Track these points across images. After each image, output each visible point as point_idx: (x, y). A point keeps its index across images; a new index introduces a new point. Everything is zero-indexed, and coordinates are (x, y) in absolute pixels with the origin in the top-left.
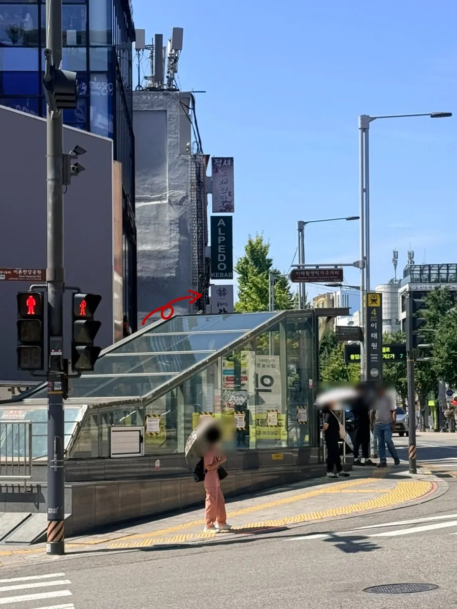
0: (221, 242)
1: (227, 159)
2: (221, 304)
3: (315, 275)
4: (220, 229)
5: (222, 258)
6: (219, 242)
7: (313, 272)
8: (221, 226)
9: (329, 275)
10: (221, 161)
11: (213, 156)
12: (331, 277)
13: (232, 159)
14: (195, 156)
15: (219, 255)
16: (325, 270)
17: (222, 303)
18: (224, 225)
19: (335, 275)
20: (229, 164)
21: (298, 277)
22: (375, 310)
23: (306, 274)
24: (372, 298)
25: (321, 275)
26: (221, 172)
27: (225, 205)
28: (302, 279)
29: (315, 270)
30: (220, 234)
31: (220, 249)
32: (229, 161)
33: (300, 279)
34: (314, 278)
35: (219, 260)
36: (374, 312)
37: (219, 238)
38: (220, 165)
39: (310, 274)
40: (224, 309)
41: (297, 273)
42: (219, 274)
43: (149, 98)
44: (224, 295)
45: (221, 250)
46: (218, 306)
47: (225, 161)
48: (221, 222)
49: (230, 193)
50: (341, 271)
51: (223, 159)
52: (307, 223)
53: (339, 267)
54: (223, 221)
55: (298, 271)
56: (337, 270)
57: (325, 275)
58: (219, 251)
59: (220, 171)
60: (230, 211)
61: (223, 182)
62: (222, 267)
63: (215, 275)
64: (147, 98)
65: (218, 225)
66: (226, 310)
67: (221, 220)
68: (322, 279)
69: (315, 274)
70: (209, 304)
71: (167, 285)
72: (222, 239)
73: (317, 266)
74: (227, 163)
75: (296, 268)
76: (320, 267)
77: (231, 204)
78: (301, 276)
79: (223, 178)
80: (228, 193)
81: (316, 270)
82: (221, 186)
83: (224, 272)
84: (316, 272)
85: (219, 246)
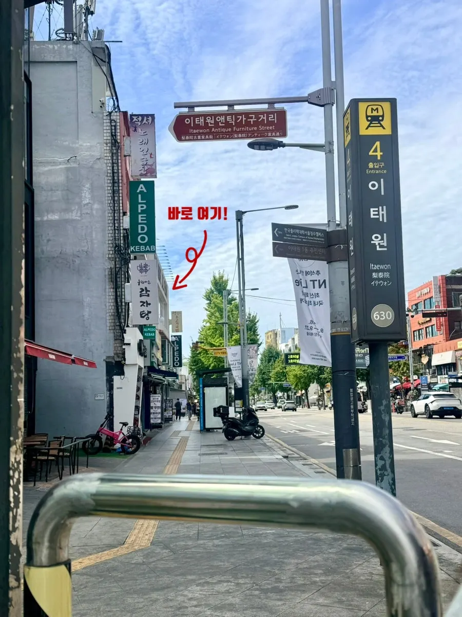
0: (141, 210)
1: (147, 116)
2: (143, 283)
3: (227, 124)
4: (140, 196)
5: (143, 229)
6: (140, 211)
7: (223, 119)
8: (141, 192)
9: (256, 123)
10: (140, 118)
11: (131, 114)
12: (262, 128)
13: (153, 116)
14: (110, 113)
15: (140, 226)
16: (247, 114)
17: (144, 280)
18: (145, 191)
19: (270, 123)
20: (150, 121)
21: (191, 131)
22: (378, 144)
23: (206, 124)
24: (369, 113)
25: (239, 125)
26: (140, 131)
27: (146, 168)
28: (199, 134)
29: (225, 114)
30: (140, 201)
31: (140, 218)
32: (150, 118)
33: (193, 134)
34: (224, 130)
35: (140, 231)
36: (376, 151)
37: (140, 206)
38: (139, 123)
39: (216, 123)
40: (146, 288)
41: (187, 121)
42: (140, 247)
43: (56, 47)
44: (146, 272)
45: (142, 220)
46: (139, 285)
47: (145, 118)
48: (142, 188)
49: (151, 154)
50: (282, 115)
51: (143, 116)
52: (246, 212)
53: (277, 106)
54: (143, 187)
55: (189, 117)
56: (273, 113)
57: (248, 124)
58: (140, 221)
59: (140, 129)
60: (152, 177)
61: (144, 143)
62: (143, 239)
63: (135, 248)
64: (54, 48)
65: (138, 191)
66: (148, 289)
67: (141, 185)
68: (241, 132)
69: (226, 122)
70: (128, 282)
71: (77, 261)
72: (142, 207)
73: (231, 105)
74: (147, 120)
75: (186, 110)
76: (236, 107)
77: (153, 167)
78: (197, 127)
79: (144, 138)
80: (149, 155)
81: (229, 114)
82: (141, 146)
83: (145, 245)
84: (229, 118)
85: (140, 216)
